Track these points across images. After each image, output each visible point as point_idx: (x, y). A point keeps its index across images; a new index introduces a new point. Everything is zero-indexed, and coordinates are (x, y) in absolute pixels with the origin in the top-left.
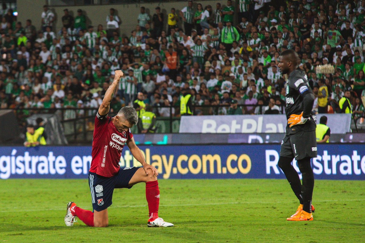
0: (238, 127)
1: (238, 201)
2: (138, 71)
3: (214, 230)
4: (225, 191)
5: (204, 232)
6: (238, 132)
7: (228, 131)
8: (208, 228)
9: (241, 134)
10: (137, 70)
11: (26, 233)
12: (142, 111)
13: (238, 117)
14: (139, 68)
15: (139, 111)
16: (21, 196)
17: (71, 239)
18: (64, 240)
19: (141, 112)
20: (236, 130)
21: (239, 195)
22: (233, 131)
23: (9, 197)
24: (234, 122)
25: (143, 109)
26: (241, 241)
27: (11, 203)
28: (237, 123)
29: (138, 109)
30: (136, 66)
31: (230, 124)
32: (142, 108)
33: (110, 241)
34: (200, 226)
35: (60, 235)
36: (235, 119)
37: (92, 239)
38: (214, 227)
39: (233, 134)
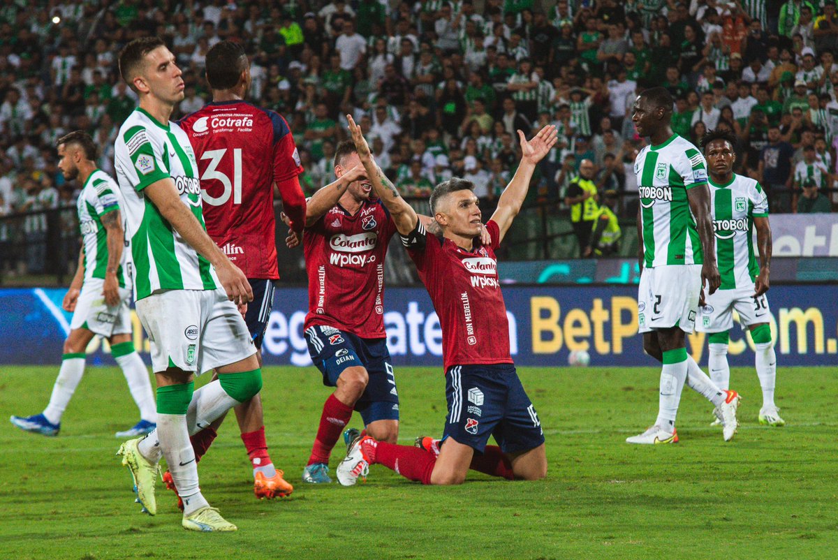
0: (821, 241)
1: (819, 418)
2: (580, 108)
3: (762, 489)
4: (790, 397)
5: (739, 493)
6: (820, 253)
7: (795, 252)
8: (748, 483)
9: (826, 258)
10: (577, 105)
11: (314, 496)
12: (590, 204)
13: (820, 217)
14: (582, 99)
15: (582, 203)
16: (302, 408)
17: (422, 509)
18: (405, 511)
19: (587, 206)
20: (816, 248)
21: (822, 406)
22: (808, 252)
23: (273, 409)
24: (810, 231)
25: (591, 199)
26: (827, 516)
27: (278, 423)
28: (818, 234)
29: (579, 197)
30: (576, 96)
31: (800, 236)
32: (589, 195)
33: (515, 515)
34: (729, 479)
35: (395, 500)
36: (813, 223)
37: (472, 511)
38: (763, 483)
39: (807, 258)
